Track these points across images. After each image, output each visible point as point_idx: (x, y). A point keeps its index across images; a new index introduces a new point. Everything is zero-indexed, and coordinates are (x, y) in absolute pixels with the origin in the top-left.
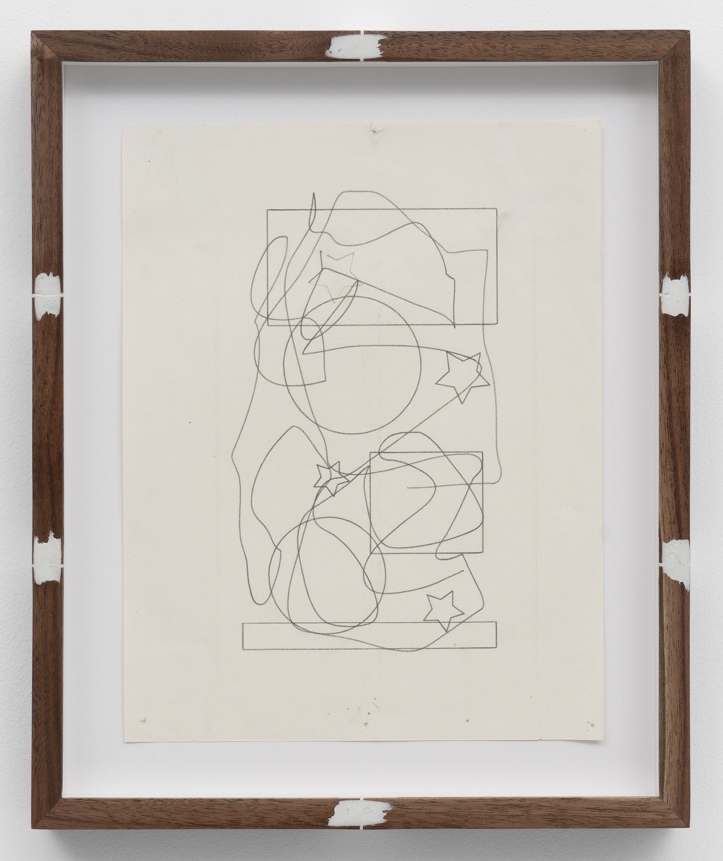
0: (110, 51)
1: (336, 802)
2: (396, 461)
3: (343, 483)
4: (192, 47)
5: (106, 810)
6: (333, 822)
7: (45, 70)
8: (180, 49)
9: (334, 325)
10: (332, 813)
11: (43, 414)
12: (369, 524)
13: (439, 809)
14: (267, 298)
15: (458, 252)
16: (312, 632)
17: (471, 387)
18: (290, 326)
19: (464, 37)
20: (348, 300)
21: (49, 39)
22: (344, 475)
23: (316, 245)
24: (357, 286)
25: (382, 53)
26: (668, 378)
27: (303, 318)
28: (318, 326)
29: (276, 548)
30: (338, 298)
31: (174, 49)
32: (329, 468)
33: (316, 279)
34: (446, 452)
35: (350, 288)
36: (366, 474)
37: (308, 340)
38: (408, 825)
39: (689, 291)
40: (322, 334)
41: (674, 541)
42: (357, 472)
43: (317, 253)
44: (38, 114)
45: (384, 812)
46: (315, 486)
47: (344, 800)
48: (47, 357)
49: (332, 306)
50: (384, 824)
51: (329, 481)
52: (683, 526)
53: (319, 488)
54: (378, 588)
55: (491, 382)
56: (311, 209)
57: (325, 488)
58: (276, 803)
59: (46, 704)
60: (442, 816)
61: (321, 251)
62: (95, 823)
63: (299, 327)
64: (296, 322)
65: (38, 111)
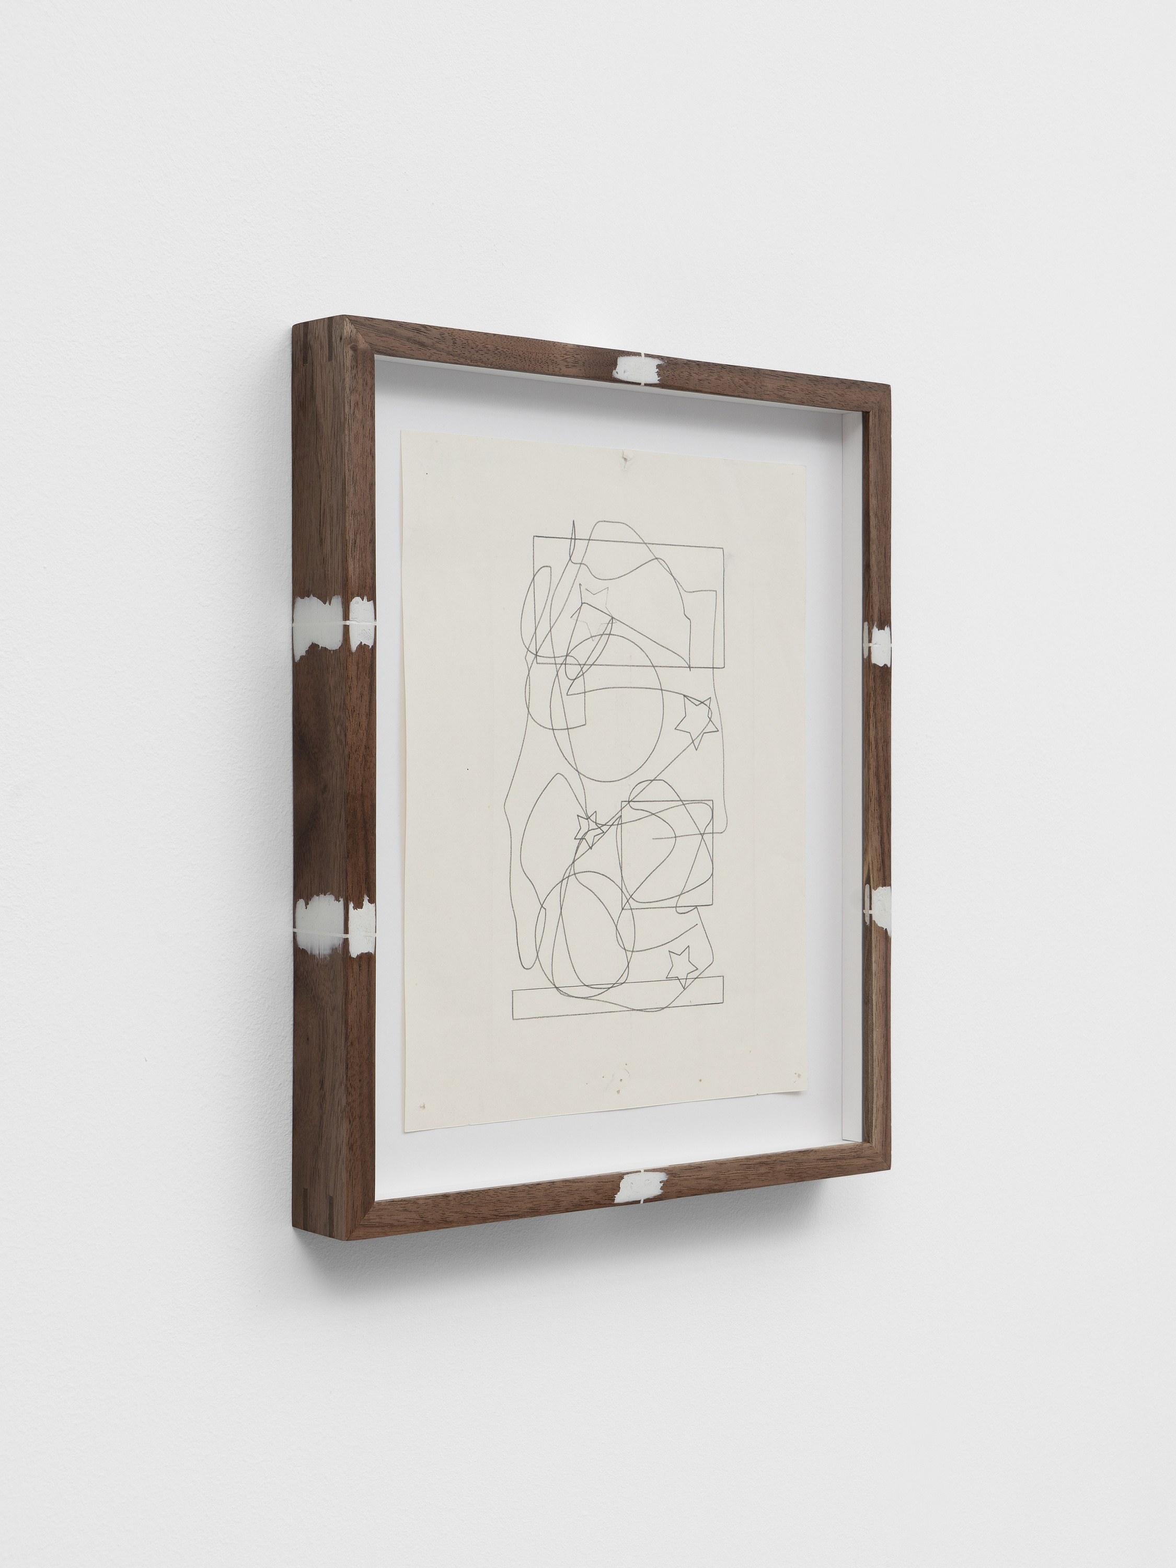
0: (420, 347)
1: (621, 1176)
2: (643, 810)
3: (599, 834)
4: (496, 352)
5: (418, 1210)
6: (619, 1198)
7: (359, 362)
8: (486, 353)
9: (593, 664)
10: (617, 1189)
11: (357, 761)
12: (621, 878)
13: (706, 1174)
14: (535, 633)
15: (694, 592)
16: (573, 997)
17: (703, 733)
18: (556, 664)
19: (723, 370)
20: (605, 638)
21: (363, 327)
22: (600, 826)
23: (576, 577)
24: (612, 623)
25: (659, 378)
26: (876, 728)
27: (567, 656)
28: (580, 665)
29: (542, 906)
30: (596, 636)
31: (480, 352)
32: (587, 819)
33: (577, 614)
34: (684, 801)
35: (606, 625)
36: (618, 824)
37: (571, 680)
38: (680, 1194)
39: (869, 640)
40: (583, 674)
41: (880, 888)
42: (610, 823)
43: (576, 586)
44: (352, 412)
45: (661, 1182)
46: (575, 839)
47: (628, 1173)
48: (362, 695)
49: (590, 644)
50: (660, 1195)
51: (587, 832)
52: (887, 873)
53: (579, 840)
54: (629, 947)
55: (720, 729)
56: (571, 539)
57: (584, 840)
58: (570, 1184)
59: (360, 1095)
60: (706, 1181)
61: (580, 584)
62: (407, 1227)
63: (563, 666)
64: (560, 660)
65: (352, 408)
